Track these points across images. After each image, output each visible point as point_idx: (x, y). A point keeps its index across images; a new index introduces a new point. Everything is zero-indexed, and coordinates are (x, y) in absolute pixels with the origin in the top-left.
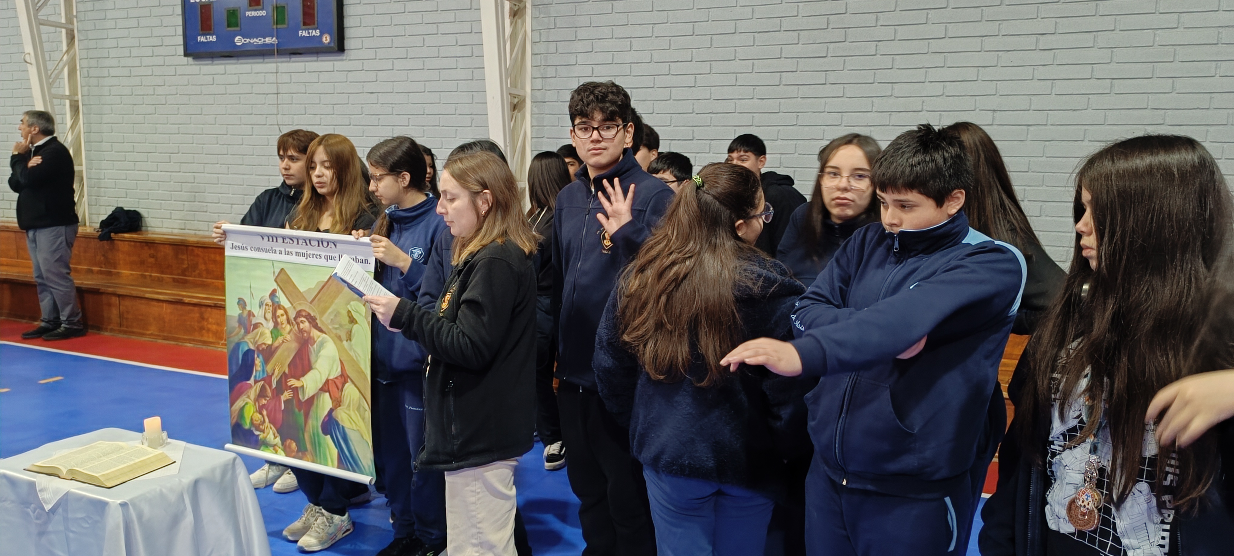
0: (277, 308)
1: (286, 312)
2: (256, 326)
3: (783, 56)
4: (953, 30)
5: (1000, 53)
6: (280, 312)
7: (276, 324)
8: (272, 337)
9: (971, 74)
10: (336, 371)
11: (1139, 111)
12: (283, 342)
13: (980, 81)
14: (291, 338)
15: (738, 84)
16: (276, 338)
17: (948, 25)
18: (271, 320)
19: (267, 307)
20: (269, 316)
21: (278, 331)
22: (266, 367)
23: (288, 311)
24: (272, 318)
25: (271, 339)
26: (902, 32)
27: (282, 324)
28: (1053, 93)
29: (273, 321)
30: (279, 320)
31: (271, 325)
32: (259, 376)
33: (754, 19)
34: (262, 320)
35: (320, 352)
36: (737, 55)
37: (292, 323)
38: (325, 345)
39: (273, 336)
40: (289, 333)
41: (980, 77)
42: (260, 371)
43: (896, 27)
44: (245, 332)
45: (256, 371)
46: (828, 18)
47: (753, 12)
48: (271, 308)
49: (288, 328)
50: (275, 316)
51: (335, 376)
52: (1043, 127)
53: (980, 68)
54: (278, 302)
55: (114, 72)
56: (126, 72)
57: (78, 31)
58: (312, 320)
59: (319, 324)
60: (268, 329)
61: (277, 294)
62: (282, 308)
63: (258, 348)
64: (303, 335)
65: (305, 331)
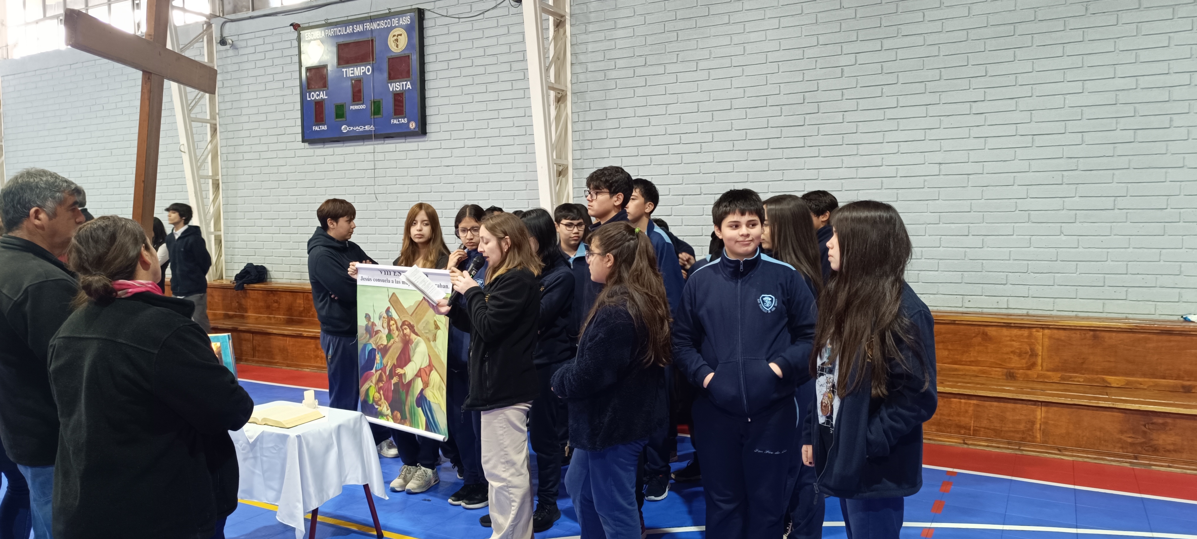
0: (390, 320)
1: (396, 323)
2: (377, 332)
3: (770, 126)
4: (903, 101)
5: (942, 118)
6: (391, 323)
7: (390, 331)
8: (387, 340)
9: (920, 135)
10: (426, 362)
11: (1056, 160)
12: (394, 343)
13: (927, 141)
14: (399, 340)
15: (734, 149)
16: (390, 340)
17: (899, 97)
19: (384, 320)
20: (385, 325)
21: (391, 335)
23: (397, 321)
26: (863, 104)
27: (393, 330)
28: (987, 148)
29: (387, 328)
30: (391, 328)
31: (387, 331)
32: (379, 367)
33: (746, 98)
34: (381, 329)
35: (416, 350)
36: (733, 126)
37: (399, 330)
38: (418, 346)
40: (397, 337)
41: (927, 138)
42: (379, 364)
43: (858, 100)
44: (370, 337)
45: (376, 363)
46: (804, 95)
47: (744, 92)
48: (386, 320)
49: (397, 333)
50: (389, 325)
51: (425, 366)
52: (980, 176)
53: (926, 130)
54: (391, 315)
55: (247, 156)
56: (256, 155)
57: (220, 125)
58: (411, 327)
59: (416, 331)
60: (385, 334)
61: (390, 310)
62: (393, 319)
63: (378, 347)
64: (405, 337)
65: (407, 335)
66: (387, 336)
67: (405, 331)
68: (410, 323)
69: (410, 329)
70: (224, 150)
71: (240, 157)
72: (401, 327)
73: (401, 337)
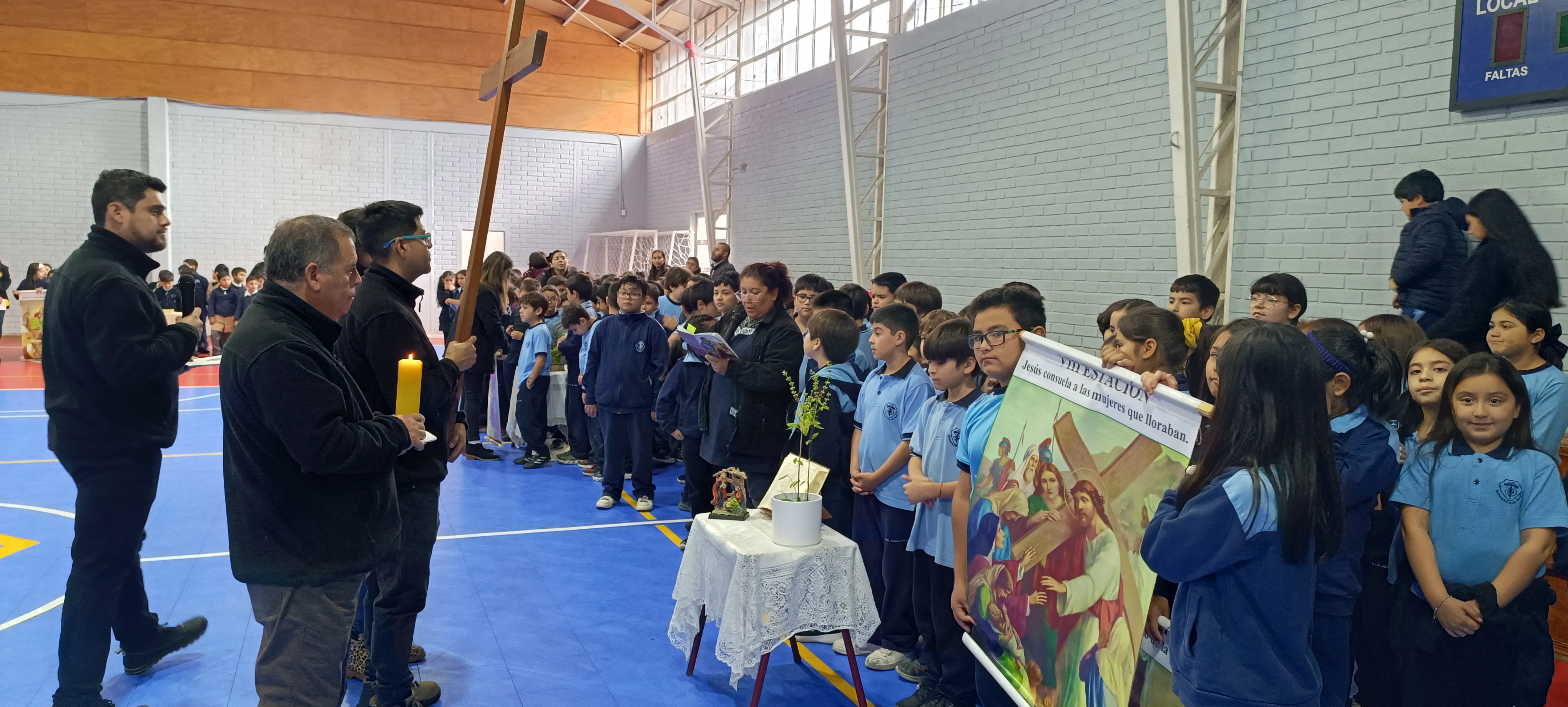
0: (1045, 467)
1: (1059, 477)
2: (1010, 484)
10: (1114, 591)
12: (1047, 519)
14: (1061, 517)
16: (1037, 510)
18: (1033, 482)
19: (1031, 463)
20: (1031, 475)
22: (1013, 547)
23: (1063, 476)
24: (1034, 480)
25: (1028, 510)
29: (1035, 484)
30: (1044, 485)
32: (999, 557)
34: (1022, 480)
35: (1099, 553)
37: (1067, 497)
38: (1108, 545)
42: (1002, 550)
45: (996, 547)
49: (1059, 501)
50: (1039, 480)
51: (1111, 599)
55: (1296, 150)
56: (1322, 147)
57: (1243, 94)
58: (1098, 502)
59: (1106, 512)
60: (1025, 494)
61: (1050, 448)
62: (1052, 469)
63: (1004, 516)
64: (1080, 518)
65: (1084, 514)
66: (1029, 500)
67: (1081, 505)
68: (1096, 492)
69: (1094, 503)
70: (1248, 141)
71: (1282, 151)
72: (1074, 491)
73: (1069, 514)
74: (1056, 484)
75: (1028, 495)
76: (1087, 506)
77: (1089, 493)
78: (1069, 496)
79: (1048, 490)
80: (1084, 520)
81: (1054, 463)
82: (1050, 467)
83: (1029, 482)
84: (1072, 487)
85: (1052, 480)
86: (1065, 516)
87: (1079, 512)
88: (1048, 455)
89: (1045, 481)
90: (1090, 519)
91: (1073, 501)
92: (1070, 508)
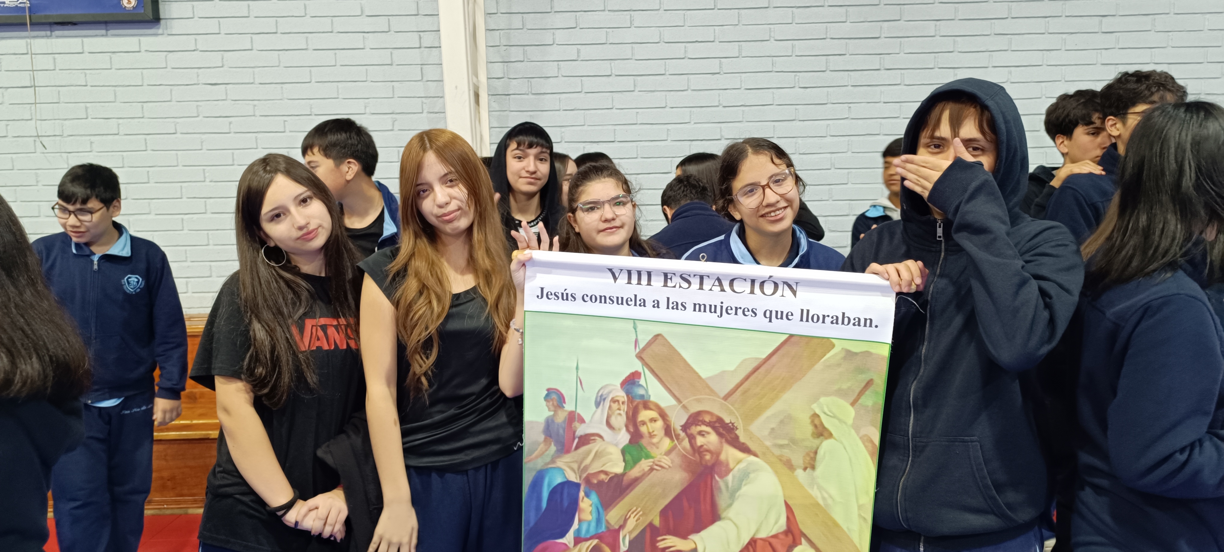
0: (641, 406)
1: (663, 415)
2: (585, 440)
6: (645, 415)
7: (636, 437)
8: (624, 460)
10: (776, 523)
12: (652, 469)
14: (672, 462)
16: (636, 461)
18: (624, 429)
19: (615, 406)
20: (620, 421)
21: (641, 448)
22: (606, 515)
23: (668, 412)
24: (627, 426)
25: (624, 464)
27: (651, 435)
29: (628, 430)
30: (643, 429)
31: (624, 438)
32: (588, 531)
34: (603, 430)
35: (739, 488)
37: (677, 436)
38: (752, 476)
39: (628, 457)
40: (668, 453)
42: (589, 523)
44: (558, 451)
45: (580, 521)
48: (625, 407)
49: (667, 443)
50: (633, 424)
51: (773, 532)
54: (642, 396)
58: (725, 430)
60: (616, 445)
61: (642, 382)
62: (652, 406)
63: (588, 480)
64: (702, 457)
65: (708, 451)
66: (623, 452)
69: (719, 434)
72: (685, 428)
73: (684, 456)
74: (660, 423)
75: (621, 446)
76: (711, 439)
77: (708, 424)
78: (679, 435)
79: (650, 433)
80: (708, 457)
81: (652, 399)
82: (647, 405)
83: (620, 430)
84: (683, 422)
85: (653, 420)
86: (678, 460)
87: (698, 450)
88: (641, 392)
89: (644, 423)
90: (716, 454)
91: (687, 440)
92: (684, 449)
